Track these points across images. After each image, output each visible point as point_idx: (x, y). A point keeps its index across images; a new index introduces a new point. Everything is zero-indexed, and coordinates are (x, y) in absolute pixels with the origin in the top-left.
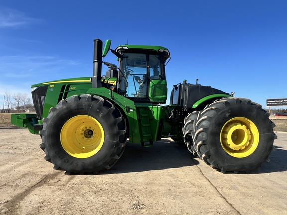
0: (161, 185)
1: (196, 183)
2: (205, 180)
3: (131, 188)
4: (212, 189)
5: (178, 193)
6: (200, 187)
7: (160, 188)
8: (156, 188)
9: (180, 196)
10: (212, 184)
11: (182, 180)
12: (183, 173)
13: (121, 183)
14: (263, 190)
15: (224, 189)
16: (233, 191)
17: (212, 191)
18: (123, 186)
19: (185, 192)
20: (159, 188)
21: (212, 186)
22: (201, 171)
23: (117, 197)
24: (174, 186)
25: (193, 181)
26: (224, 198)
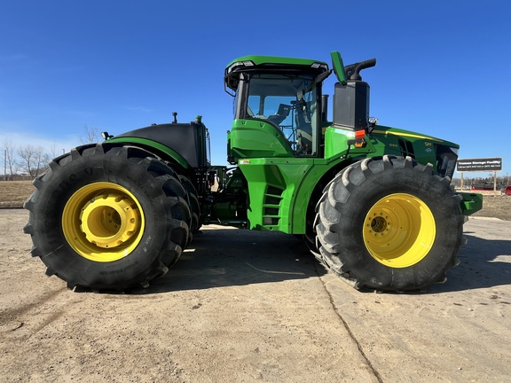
0: (241, 336)
1: (318, 330)
2: (337, 323)
3: (171, 348)
4: (349, 349)
5: (273, 361)
6: (324, 342)
7: (237, 346)
8: (228, 345)
9: (276, 370)
10: (351, 334)
11: (289, 324)
12: (293, 306)
13: (155, 333)
14: (461, 349)
15: (376, 348)
16: (395, 353)
17: (351, 353)
18: (155, 340)
19: (291, 357)
20: (234, 346)
21: (350, 340)
22: (332, 302)
23: (130, 372)
24: (269, 340)
25: (312, 328)
26: (376, 374)
